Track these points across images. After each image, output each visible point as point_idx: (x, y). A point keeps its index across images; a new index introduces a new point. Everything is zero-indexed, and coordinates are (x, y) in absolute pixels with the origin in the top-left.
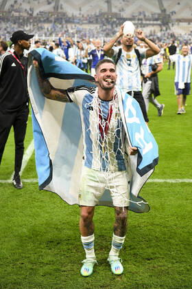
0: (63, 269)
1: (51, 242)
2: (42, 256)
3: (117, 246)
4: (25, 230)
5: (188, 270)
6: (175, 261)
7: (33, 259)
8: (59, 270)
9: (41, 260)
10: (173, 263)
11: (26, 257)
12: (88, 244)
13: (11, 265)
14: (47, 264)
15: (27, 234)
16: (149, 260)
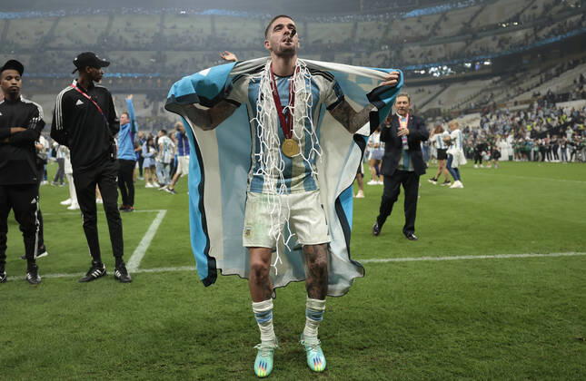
0: (230, 368)
1: (202, 335)
2: (192, 354)
3: (316, 316)
4: (158, 323)
5: (427, 359)
6: (402, 349)
7: (178, 358)
8: (224, 370)
9: (191, 359)
10: (400, 352)
11: (166, 357)
12: (263, 315)
13: (144, 369)
14: (203, 364)
15: (163, 327)
16: (361, 349)
